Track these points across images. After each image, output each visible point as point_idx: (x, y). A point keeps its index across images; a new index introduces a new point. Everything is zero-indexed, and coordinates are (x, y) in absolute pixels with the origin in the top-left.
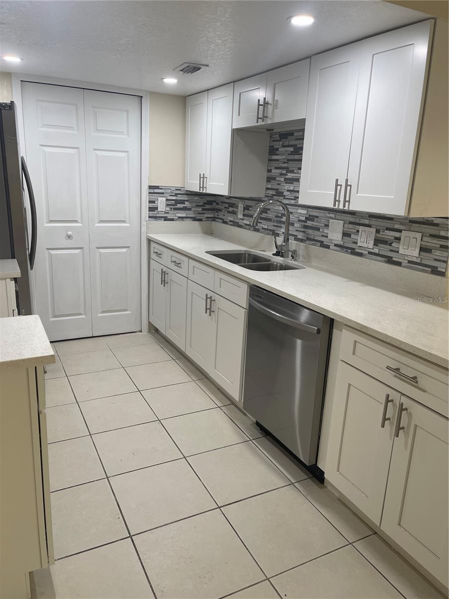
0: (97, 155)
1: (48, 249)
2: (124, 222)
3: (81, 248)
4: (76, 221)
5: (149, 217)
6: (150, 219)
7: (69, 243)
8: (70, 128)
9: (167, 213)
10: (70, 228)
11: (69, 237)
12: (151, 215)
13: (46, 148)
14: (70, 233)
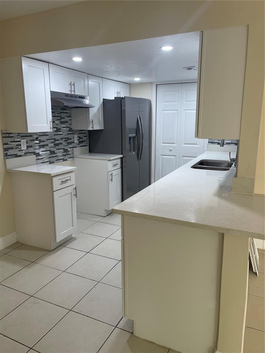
0: (186, 112)
1: (162, 155)
2: (196, 144)
3: (176, 156)
4: (174, 143)
5: (209, 142)
6: (209, 143)
7: (170, 153)
8: (175, 101)
9: (219, 140)
10: (170, 146)
11: (171, 150)
12: (210, 141)
13: (165, 111)
14: (171, 148)
